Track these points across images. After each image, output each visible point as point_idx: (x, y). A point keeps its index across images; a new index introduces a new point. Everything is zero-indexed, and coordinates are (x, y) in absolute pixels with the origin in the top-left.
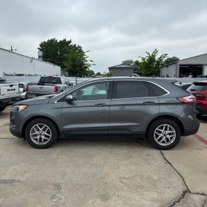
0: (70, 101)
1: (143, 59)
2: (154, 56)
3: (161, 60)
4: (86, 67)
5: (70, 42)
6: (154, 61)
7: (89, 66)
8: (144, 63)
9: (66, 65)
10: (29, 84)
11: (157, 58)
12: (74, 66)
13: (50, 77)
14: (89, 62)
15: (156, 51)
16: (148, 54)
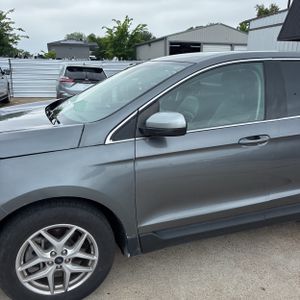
1: (110, 31)
3: (137, 34)
6: (127, 35)
8: (110, 38)
11: (130, 30)
14: (16, 32)
16: (119, 22)
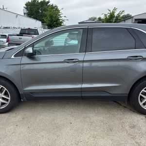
0: (31, 56)
1: (106, 15)
2: (113, 13)
3: (119, 16)
4: (61, 22)
5: (48, 2)
6: (114, 17)
7: (64, 21)
8: (106, 19)
9: (45, 20)
10: (9, 35)
11: (116, 14)
12: (52, 21)
13: (29, 28)
14: (63, 18)
15: (115, 9)
16: (110, 10)
